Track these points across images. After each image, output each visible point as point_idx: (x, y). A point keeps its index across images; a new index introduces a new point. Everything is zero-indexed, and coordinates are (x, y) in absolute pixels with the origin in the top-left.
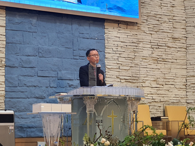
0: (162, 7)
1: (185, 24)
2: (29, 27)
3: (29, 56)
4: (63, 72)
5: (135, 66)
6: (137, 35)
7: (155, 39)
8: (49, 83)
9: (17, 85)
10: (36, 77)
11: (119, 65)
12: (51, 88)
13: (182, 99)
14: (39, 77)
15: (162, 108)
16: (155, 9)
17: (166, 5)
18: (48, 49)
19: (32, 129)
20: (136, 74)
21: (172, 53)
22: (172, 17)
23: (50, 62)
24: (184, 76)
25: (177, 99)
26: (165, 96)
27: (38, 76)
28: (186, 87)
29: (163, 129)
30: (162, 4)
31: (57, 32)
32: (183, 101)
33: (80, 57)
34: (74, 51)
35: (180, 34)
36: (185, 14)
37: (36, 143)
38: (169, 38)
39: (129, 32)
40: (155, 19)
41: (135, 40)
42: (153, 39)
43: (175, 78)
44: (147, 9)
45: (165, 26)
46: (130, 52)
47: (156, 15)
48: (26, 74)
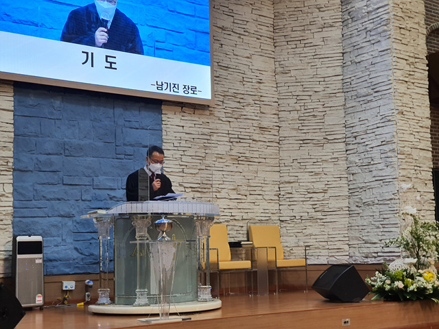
0: (244, 83)
2: (50, 111)
3: (50, 154)
4: (101, 178)
5: (207, 168)
6: (208, 123)
7: (235, 129)
8: (80, 194)
9: (32, 198)
10: (61, 185)
11: (183, 167)
12: (83, 202)
13: (274, 215)
14: (65, 186)
15: (245, 229)
16: (235, 85)
17: (250, 80)
18: (79, 144)
19: (55, 263)
20: (207, 180)
21: (260, 150)
22: (259, 97)
23: (81, 164)
24: (275, 183)
25: (267, 215)
26: (249, 211)
27: (64, 184)
28: (280, 198)
29: (247, 259)
30: (245, 79)
31: (92, 119)
32: (275, 218)
33: (126, 156)
34: (116, 147)
35: (271, 121)
36: (277, 93)
38: (254, 128)
39: (197, 119)
40: (235, 100)
41: (205, 131)
43: (263, 185)
44: (223, 86)
45: (249, 111)
46: (198, 148)
47: (236, 95)
48: (46, 181)
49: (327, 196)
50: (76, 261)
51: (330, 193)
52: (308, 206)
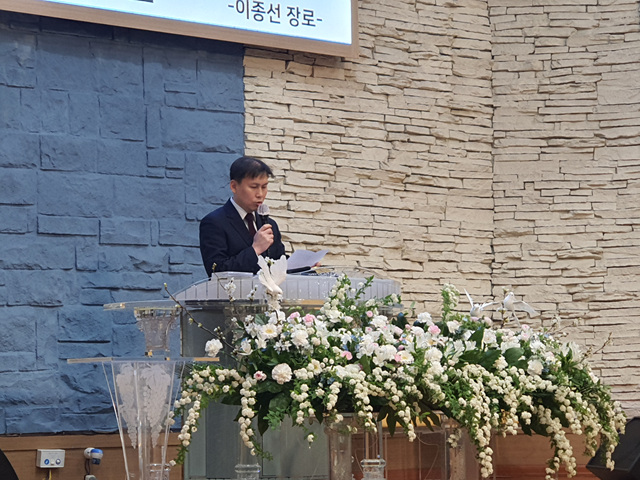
0: (419, 6)
1: (491, 64)
2: (11, 69)
3: (11, 165)
4: (117, 220)
5: (338, 199)
6: (342, 97)
7: (399, 113)
8: (73, 255)
10: (34, 235)
11: (288, 197)
12: (79, 273)
14: (41, 237)
16: (399, 11)
18: (70, 144)
19: (23, 409)
20: (340, 227)
21: (450, 159)
22: (450, 40)
23: (75, 187)
25: (464, 307)
26: (428, 297)
27: (39, 234)
28: (493, 269)
31: (98, 86)
33: (168, 171)
34: (149, 151)
35: (475, 95)
36: (488, 30)
37: (33, 454)
38: (440, 110)
39: (319, 89)
40: (399, 46)
41: (337, 116)
42: (391, 111)
43: (458, 240)
44: (373, 13)
45: (427, 70)
46: (321, 153)
47: (401, 33)
49: (601, 265)
50: (66, 405)
51: (610, 259)
52: (557, 288)
